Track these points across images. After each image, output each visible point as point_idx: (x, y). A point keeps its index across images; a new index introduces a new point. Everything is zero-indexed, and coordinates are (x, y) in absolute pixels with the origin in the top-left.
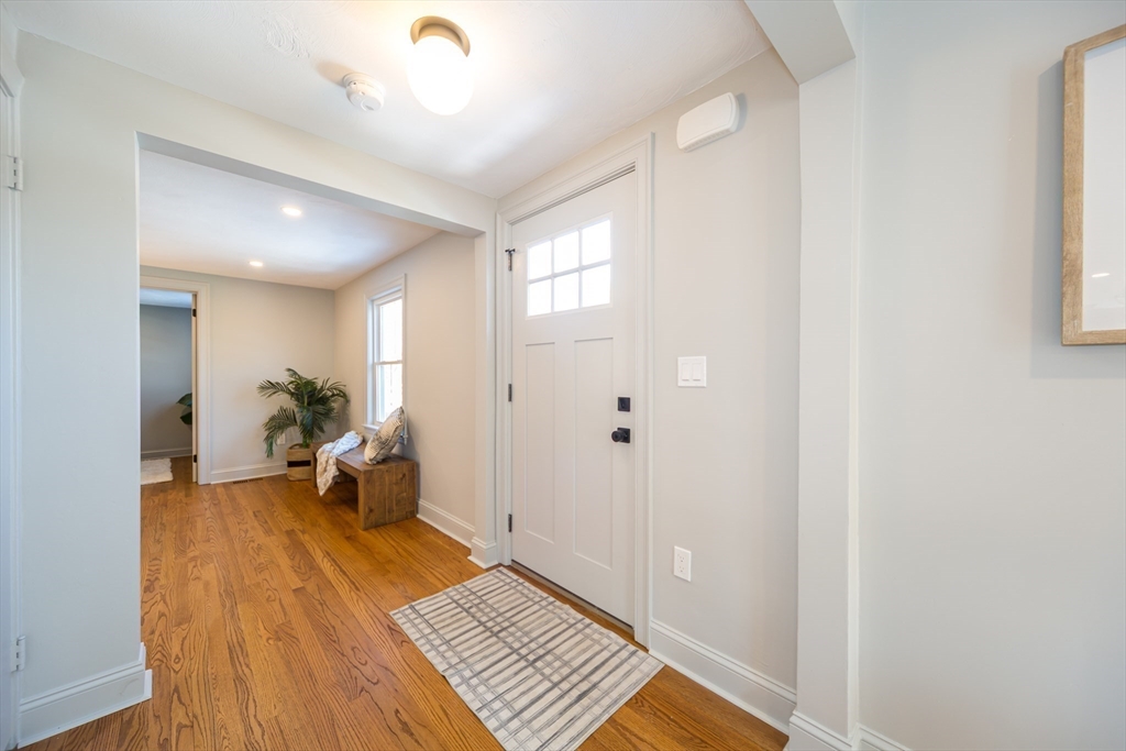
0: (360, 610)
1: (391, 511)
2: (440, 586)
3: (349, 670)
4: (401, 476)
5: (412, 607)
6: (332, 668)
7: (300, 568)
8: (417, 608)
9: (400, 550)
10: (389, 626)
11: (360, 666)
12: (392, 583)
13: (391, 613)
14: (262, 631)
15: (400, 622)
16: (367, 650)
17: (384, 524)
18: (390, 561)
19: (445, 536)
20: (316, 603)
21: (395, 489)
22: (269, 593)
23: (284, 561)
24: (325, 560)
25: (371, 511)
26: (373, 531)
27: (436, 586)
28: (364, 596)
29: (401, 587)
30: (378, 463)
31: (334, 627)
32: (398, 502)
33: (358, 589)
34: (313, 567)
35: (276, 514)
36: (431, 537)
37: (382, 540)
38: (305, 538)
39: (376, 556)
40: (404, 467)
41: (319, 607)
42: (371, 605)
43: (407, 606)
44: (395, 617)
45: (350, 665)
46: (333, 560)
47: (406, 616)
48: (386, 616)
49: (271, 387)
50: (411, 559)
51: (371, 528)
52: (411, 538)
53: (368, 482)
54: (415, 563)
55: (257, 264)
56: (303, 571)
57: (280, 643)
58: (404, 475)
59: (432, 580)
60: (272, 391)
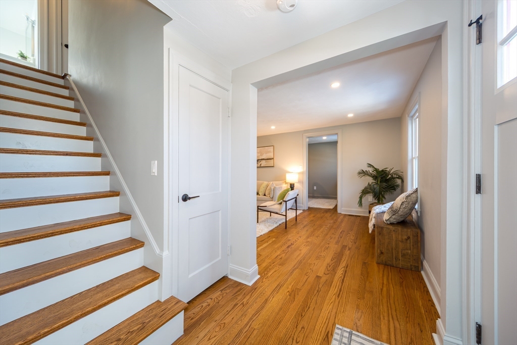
0: (327, 309)
1: (397, 259)
2: (385, 336)
3: (290, 337)
4: (406, 237)
5: (351, 334)
6: (287, 329)
7: (330, 266)
8: (353, 337)
9: (385, 289)
10: (329, 332)
11: (294, 341)
12: (358, 307)
13: (337, 326)
14: (290, 287)
15: (335, 336)
16: (306, 335)
17: (392, 266)
18: (371, 292)
19: (431, 300)
20: (317, 289)
21: (401, 245)
22: (309, 271)
23: (328, 260)
24: (343, 269)
25: (382, 253)
26: (381, 267)
27: (381, 333)
28: (337, 303)
29: (360, 314)
30: (392, 224)
31: (309, 308)
32: (403, 255)
33: (338, 296)
34: (334, 270)
35: (349, 235)
36: (417, 294)
37: (381, 275)
38: (347, 252)
39: (367, 283)
40: (409, 232)
41: (316, 292)
42: (334, 311)
43: (349, 330)
44: (336, 331)
45: (293, 335)
46: (346, 272)
47: (342, 336)
48: (334, 325)
49: (363, 173)
50: (385, 301)
51: (382, 264)
52: (401, 284)
53: (380, 234)
54: (385, 305)
55: (351, 115)
56: (329, 269)
57: (289, 297)
58: (409, 238)
59: (384, 327)
60: (363, 174)
